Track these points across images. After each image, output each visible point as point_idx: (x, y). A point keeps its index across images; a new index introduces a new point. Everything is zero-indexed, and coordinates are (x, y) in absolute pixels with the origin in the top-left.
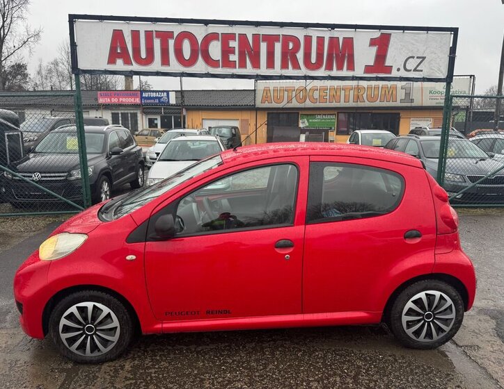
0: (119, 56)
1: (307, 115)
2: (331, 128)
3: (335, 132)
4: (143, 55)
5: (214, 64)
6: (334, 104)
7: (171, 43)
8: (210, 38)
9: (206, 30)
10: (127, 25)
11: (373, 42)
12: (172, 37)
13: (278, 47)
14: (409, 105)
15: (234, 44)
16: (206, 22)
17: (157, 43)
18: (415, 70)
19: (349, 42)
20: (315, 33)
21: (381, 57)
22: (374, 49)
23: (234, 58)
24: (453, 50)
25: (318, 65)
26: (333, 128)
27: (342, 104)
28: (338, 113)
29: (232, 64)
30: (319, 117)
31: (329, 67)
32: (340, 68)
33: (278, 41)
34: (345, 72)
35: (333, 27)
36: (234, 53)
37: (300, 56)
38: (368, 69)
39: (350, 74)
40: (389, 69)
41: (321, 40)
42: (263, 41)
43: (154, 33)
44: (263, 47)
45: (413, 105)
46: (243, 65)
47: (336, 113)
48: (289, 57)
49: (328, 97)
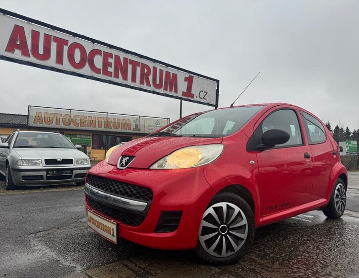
0: (18, 47)
1: (71, 135)
2: (88, 145)
3: (91, 148)
4: (41, 51)
5: (97, 71)
6: (91, 128)
7: (66, 48)
8: (95, 52)
9: (93, 46)
10: (28, 25)
11: (186, 79)
12: (67, 44)
13: (138, 69)
14: (137, 132)
15: (111, 60)
16: (94, 41)
17: (54, 46)
18: (204, 98)
19: (175, 76)
20: (159, 67)
21: (189, 88)
22: (186, 83)
23: (111, 69)
24: (217, 91)
25: (159, 87)
26: (90, 144)
27: (97, 128)
28: (93, 134)
29: (109, 74)
30: (79, 136)
31: (166, 89)
32: (171, 90)
33: (139, 66)
34: (173, 94)
35: (168, 65)
36: (111, 66)
37: (151, 78)
38: (184, 94)
39: (175, 95)
40: (192, 96)
41: (161, 71)
42: (130, 63)
43: (52, 37)
44: (130, 67)
45: (140, 132)
46: (117, 76)
47: (91, 134)
48: (144, 78)
49: (87, 123)
